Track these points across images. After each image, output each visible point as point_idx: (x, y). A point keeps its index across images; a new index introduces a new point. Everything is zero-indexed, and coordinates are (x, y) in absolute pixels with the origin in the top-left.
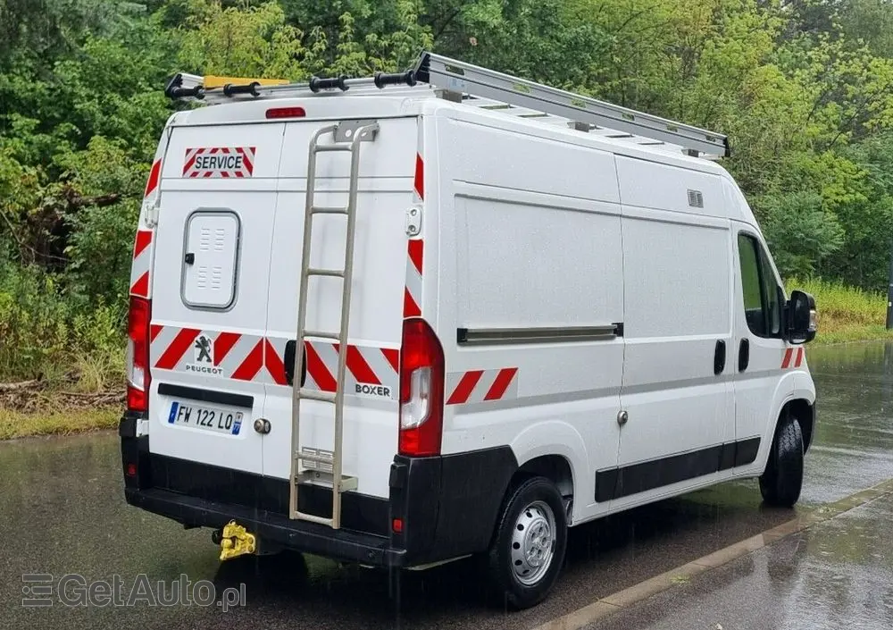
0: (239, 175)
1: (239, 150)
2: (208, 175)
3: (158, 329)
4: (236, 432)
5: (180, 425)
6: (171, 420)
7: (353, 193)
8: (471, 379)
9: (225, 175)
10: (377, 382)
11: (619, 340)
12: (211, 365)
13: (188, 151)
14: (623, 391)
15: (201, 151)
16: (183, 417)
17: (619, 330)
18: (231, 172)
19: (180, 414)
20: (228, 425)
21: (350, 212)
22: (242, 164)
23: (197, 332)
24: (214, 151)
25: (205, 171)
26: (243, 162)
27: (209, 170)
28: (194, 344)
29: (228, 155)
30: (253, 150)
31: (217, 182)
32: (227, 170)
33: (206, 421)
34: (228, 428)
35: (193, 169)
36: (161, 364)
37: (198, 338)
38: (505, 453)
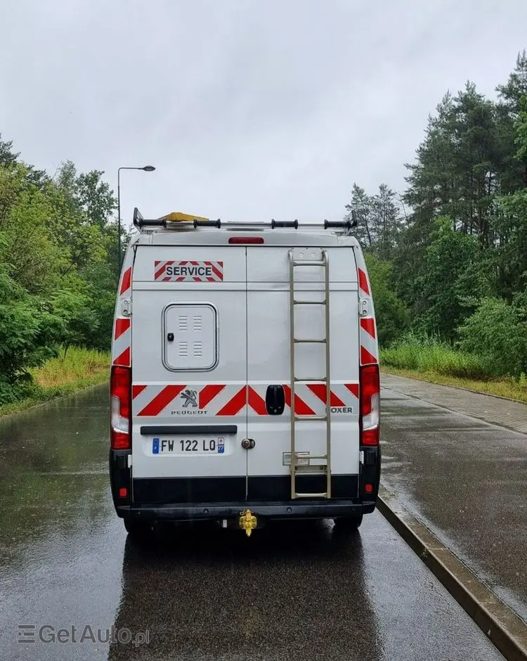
0: (211, 280)
1: (207, 263)
2: (180, 280)
3: (140, 389)
4: (221, 451)
5: (165, 454)
6: (156, 451)
7: (327, 291)
9: (197, 280)
10: (343, 405)
12: (197, 409)
13: (157, 263)
15: (170, 263)
16: (166, 448)
18: (204, 278)
19: (163, 446)
20: (212, 447)
21: (326, 303)
22: (212, 273)
23: (183, 387)
24: (184, 263)
25: (177, 277)
26: (214, 272)
27: (180, 276)
28: (180, 395)
29: (198, 267)
30: (221, 264)
31: (189, 285)
32: (198, 276)
33: (191, 447)
34: (214, 449)
35: (164, 275)
36: (143, 413)
37: (184, 391)
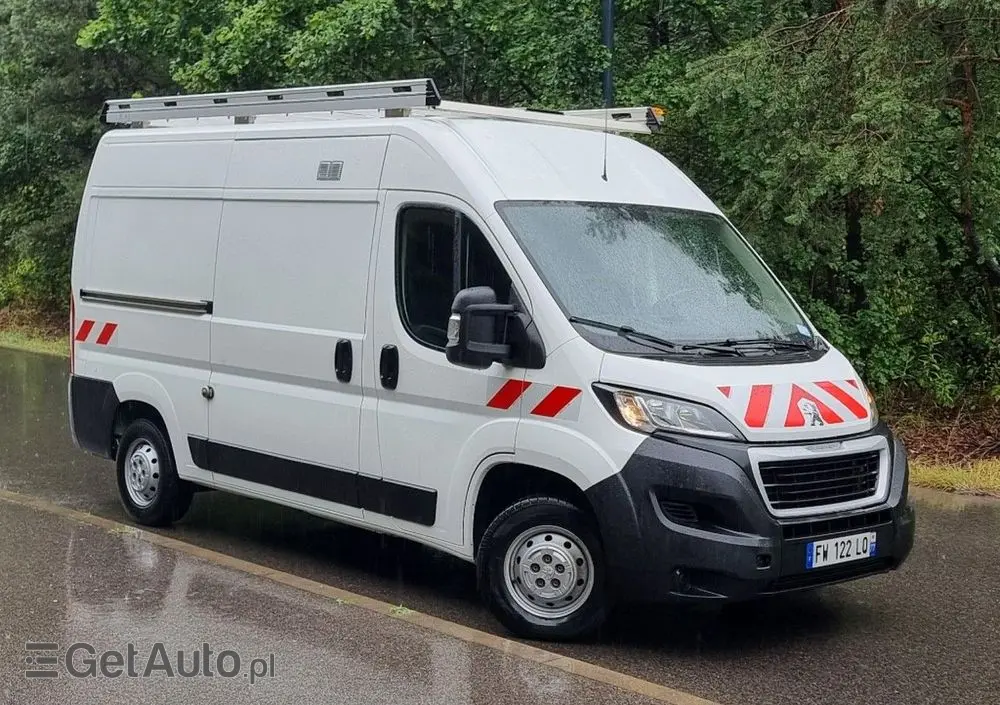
8: (87, 326)
11: (206, 317)
14: (213, 368)
17: (208, 308)
38: (107, 387)
